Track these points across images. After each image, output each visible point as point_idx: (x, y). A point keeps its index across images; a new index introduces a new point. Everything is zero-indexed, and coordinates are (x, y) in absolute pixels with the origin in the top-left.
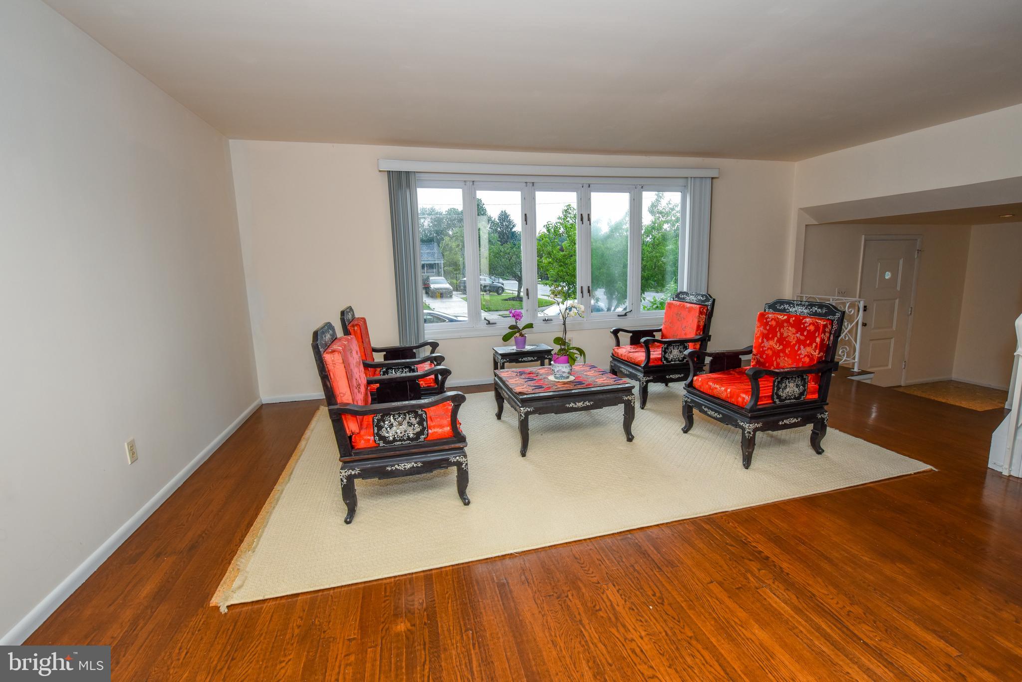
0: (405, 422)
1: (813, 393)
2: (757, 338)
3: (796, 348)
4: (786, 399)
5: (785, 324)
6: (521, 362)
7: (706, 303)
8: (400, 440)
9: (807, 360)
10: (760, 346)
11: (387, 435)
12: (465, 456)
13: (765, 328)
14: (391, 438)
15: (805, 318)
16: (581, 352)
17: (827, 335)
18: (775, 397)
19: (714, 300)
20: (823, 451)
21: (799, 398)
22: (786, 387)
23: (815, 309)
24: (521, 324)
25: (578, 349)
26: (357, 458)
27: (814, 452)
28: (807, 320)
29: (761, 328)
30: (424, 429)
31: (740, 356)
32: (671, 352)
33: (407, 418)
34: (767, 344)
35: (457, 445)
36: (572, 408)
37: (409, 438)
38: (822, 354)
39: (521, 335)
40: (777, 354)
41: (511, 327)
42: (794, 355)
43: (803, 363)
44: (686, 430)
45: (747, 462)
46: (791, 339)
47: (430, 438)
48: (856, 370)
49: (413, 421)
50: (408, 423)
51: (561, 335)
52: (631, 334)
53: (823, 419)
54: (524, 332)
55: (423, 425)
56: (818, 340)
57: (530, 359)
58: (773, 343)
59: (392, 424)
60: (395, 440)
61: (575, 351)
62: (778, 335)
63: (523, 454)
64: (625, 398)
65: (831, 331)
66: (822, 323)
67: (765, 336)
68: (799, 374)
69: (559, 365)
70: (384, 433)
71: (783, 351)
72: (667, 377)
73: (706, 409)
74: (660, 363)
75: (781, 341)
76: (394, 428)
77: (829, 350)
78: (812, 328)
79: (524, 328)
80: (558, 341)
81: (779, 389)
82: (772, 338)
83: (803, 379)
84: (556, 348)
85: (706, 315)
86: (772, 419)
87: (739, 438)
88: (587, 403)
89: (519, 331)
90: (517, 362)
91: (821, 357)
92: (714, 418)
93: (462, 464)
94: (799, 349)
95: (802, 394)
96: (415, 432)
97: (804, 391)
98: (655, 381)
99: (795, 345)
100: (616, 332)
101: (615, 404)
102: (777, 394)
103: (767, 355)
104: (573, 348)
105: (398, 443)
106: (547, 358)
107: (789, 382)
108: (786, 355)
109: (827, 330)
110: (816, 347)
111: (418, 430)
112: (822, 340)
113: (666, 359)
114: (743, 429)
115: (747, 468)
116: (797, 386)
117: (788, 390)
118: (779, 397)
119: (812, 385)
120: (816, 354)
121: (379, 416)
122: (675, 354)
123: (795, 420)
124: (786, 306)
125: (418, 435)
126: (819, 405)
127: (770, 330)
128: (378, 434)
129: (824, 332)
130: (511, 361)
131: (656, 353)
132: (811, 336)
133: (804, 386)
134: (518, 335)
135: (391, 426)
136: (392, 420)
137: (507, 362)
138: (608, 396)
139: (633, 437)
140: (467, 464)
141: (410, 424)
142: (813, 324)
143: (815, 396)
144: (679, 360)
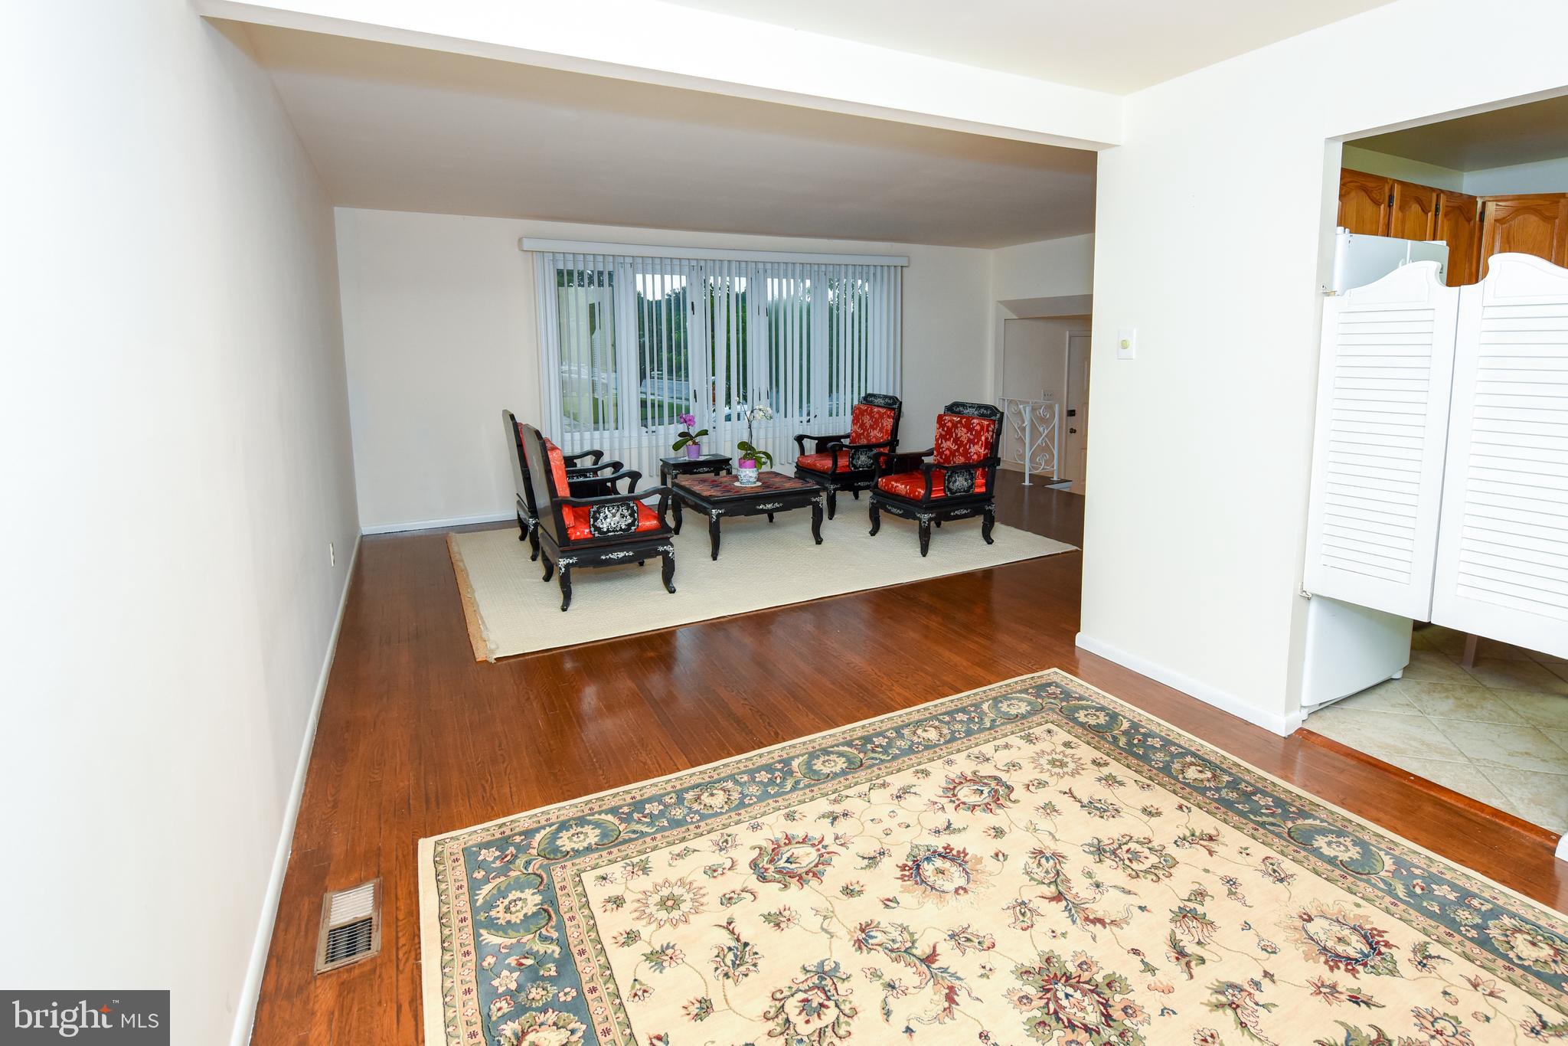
0: (618, 515)
1: (981, 486)
2: (937, 440)
3: (968, 447)
4: (956, 492)
5: (959, 425)
6: (696, 473)
7: (894, 406)
8: (613, 531)
9: (975, 457)
10: (938, 446)
11: (601, 526)
12: (672, 545)
13: (943, 430)
14: (605, 530)
15: (973, 418)
16: (768, 456)
17: (991, 433)
18: (947, 490)
19: (901, 403)
20: (993, 541)
21: (968, 491)
22: (955, 481)
23: (982, 410)
24: (693, 431)
25: (765, 453)
26: (575, 547)
27: (986, 543)
28: (975, 421)
29: (940, 430)
30: (635, 520)
31: (923, 458)
32: (859, 458)
33: (620, 510)
34: (945, 445)
35: (665, 535)
36: (762, 509)
37: (621, 529)
38: (987, 451)
39: (695, 443)
40: (953, 453)
41: (681, 435)
42: (966, 453)
43: (973, 460)
44: (873, 533)
45: (924, 552)
46: (963, 439)
47: (640, 529)
48: (1055, 479)
49: (626, 512)
50: (621, 514)
51: (746, 439)
52: (817, 441)
53: (990, 511)
54: (697, 440)
55: (634, 517)
56: (983, 438)
57: (705, 469)
58: (949, 444)
59: (606, 516)
60: (608, 531)
61: (761, 455)
62: (954, 435)
63: (715, 558)
64: (813, 500)
65: (993, 430)
66: (986, 423)
67: (942, 437)
68: (968, 468)
69: (745, 470)
70: (599, 524)
71: (958, 450)
72: (856, 484)
73: (889, 508)
74: (848, 470)
75: (957, 440)
76: (608, 520)
77: (993, 446)
78: (978, 428)
79: (697, 435)
80: (743, 446)
81: (949, 483)
82: (949, 439)
83: (971, 474)
84: (739, 454)
85: (893, 419)
86: (944, 510)
87: (917, 528)
88: (777, 505)
89: (692, 438)
90: (692, 473)
91: (987, 454)
92: (896, 515)
93: (669, 553)
94: (970, 447)
95: (970, 487)
96: (627, 523)
97: (972, 484)
98: (843, 489)
99: (966, 444)
100: (800, 439)
101: (803, 506)
102: (948, 487)
103: (946, 455)
104: (760, 452)
105: (612, 534)
106: (724, 469)
107: (958, 477)
108: (961, 455)
109: (990, 429)
110: (982, 444)
111: (630, 521)
112: (987, 439)
113: (854, 466)
114: (920, 520)
115: (924, 556)
116: (966, 480)
117: (957, 483)
118: (950, 490)
119: (980, 481)
120: (982, 451)
121: (595, 508)
122: (863, 459)
123: (965, 511)
124: (961, 409)
125: (629, 526)
126: (987, 497)
127: (946, 431)
128: (594, 526)
129: (988, 431)
130: (684, 473)
131: (843, 462)
132: (978, 435)
133: (972, 481)
134: (690, 443)
135: (606, 517)
136: (607, 512)
137: (681, 473)
138: (797, 497)
139: (822, 540)
140: (673, 553)
141: (623, 516)
142: (978, 424)
143: (983, 490)
144: (867, 467)
